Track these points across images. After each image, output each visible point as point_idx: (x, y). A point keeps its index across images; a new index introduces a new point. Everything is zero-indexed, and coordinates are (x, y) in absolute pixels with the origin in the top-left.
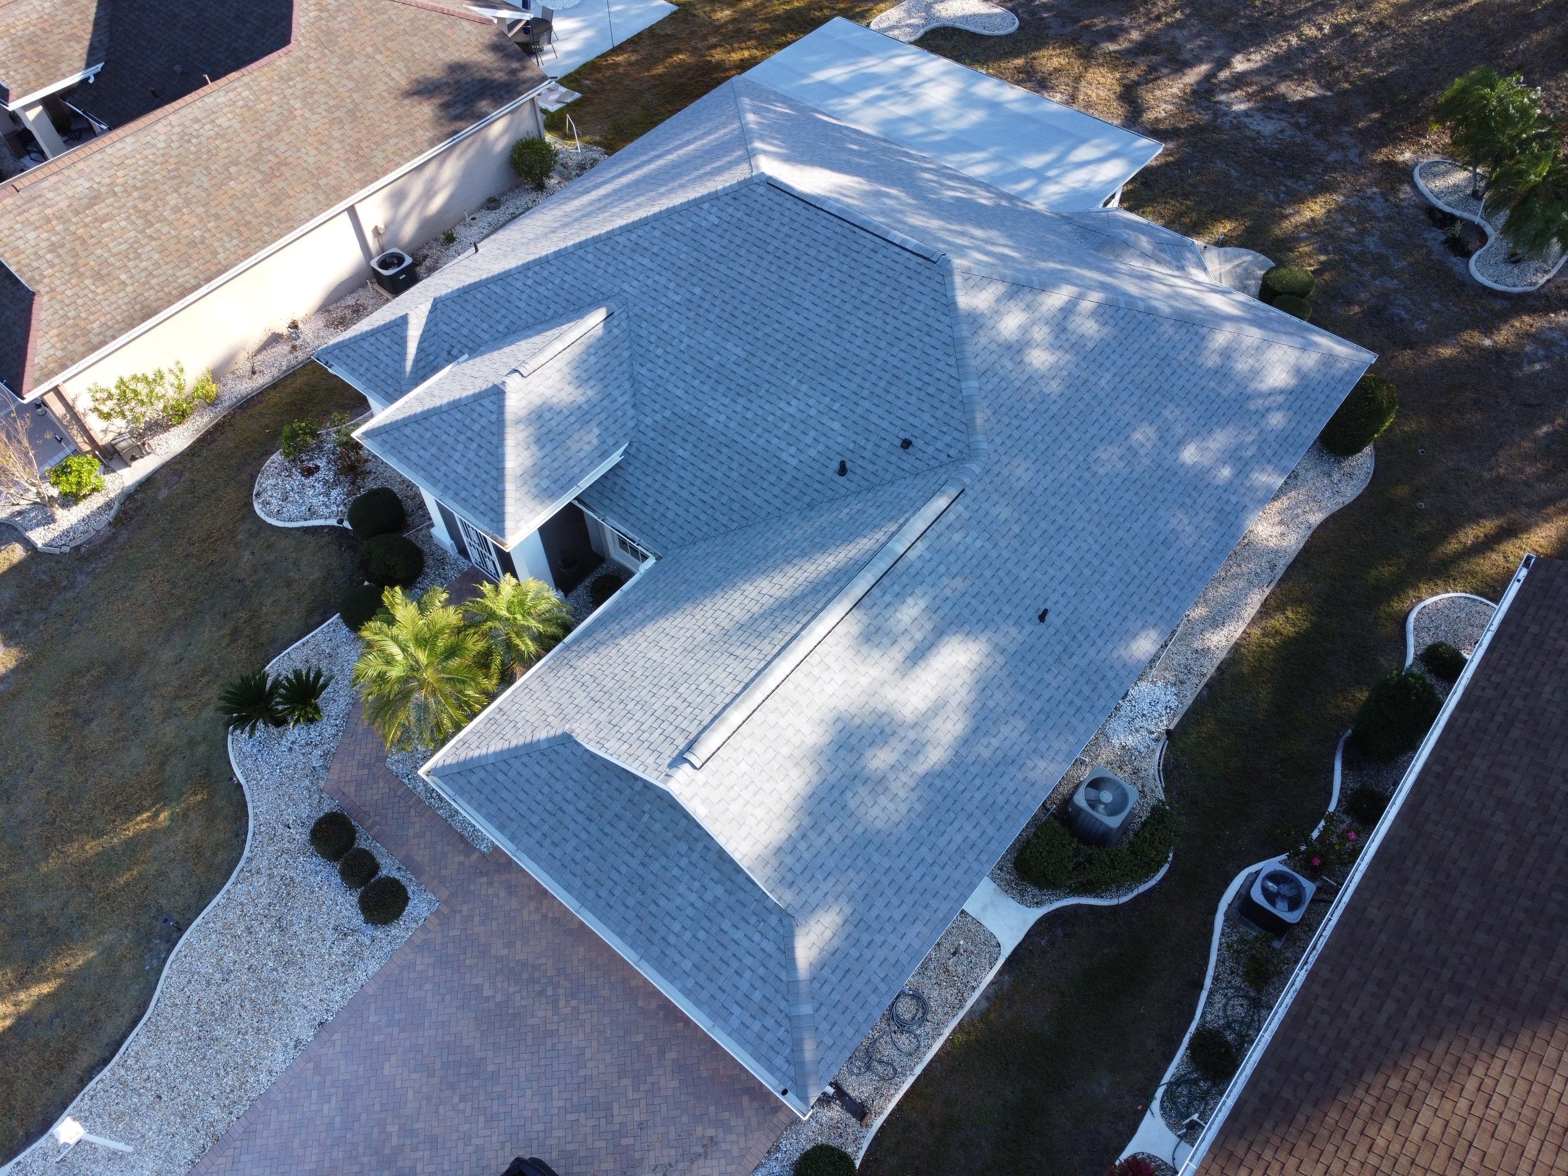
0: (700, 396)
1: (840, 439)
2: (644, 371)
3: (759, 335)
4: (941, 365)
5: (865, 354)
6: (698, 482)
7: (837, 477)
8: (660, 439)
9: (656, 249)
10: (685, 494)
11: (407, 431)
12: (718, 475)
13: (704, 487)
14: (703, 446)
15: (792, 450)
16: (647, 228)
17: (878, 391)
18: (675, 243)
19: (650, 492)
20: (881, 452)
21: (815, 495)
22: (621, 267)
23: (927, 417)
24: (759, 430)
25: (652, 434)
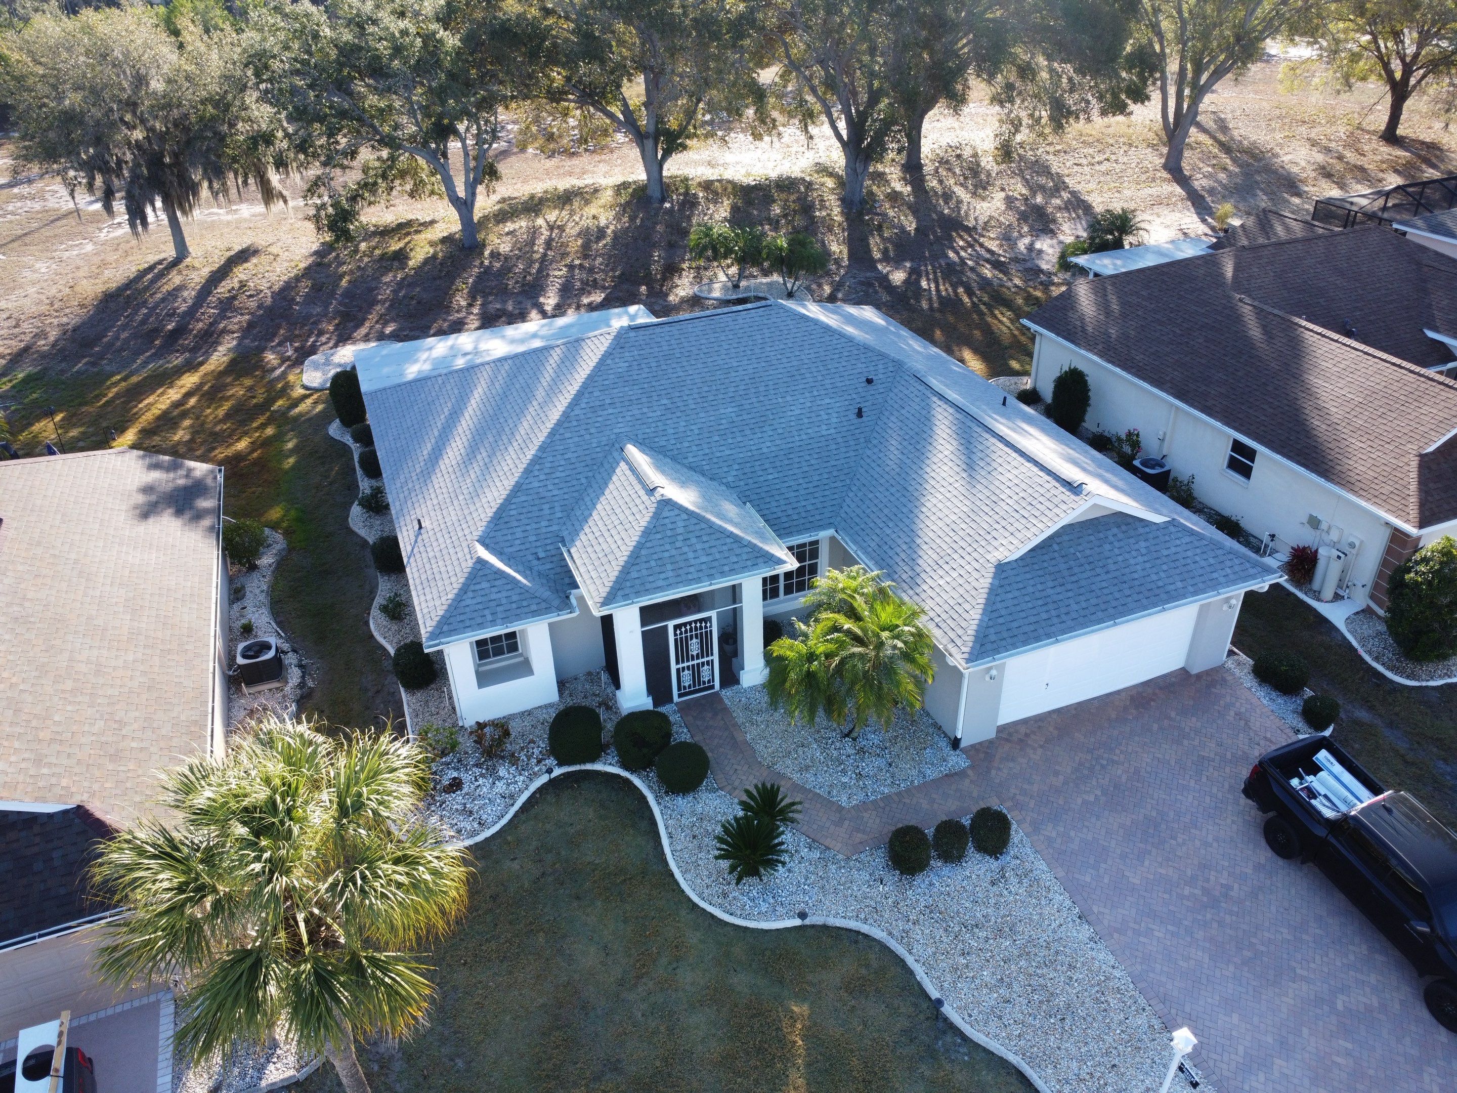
0: (741, 445)
1: (838, 405)
2: (691, 460)
3: (731, 395)
4: (835, 342)
5: (795, 363)
6: (801, 481)
7: (860, 420)
8: (751, 481)
9: (608, 401)
10: (802, 492)
11: (634, 575)
12: (806, 469)
13: (807, 480)
14: (778, 464)
15: (824, 427)
16: (587, 395)
17: (824, 373)
18: (615, 391)
19: (784, 508)
20: (863, 394)
21: (863, 435)
22: (597, 425)
23: (860, 365)
24: (796, 433)
25: (742, 483)
